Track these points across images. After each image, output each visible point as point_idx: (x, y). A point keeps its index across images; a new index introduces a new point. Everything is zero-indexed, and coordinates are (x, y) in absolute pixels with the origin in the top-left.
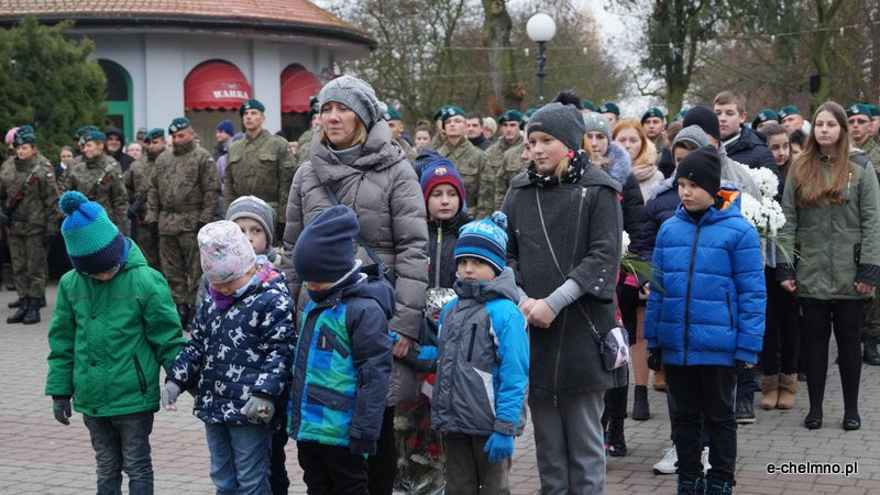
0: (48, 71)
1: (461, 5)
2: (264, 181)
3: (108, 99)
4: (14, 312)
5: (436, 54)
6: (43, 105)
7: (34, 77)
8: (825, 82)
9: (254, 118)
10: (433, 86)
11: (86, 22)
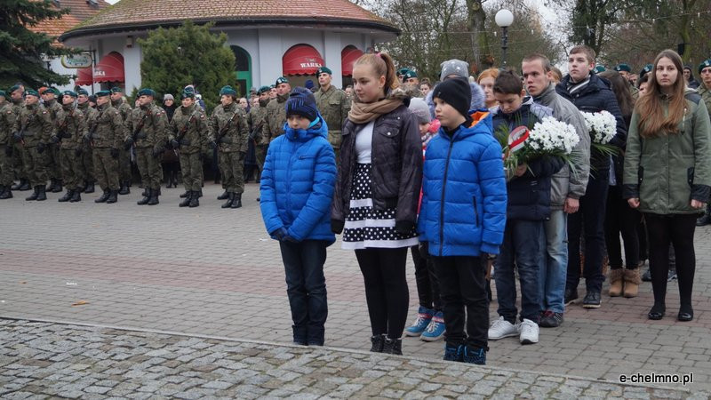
0: (200, 54)
1: (453, 5)
2: (333, 117)
3: (236, 70)
4: (183, 200)
5: (438, 37)
6: (198, 74)
7: (192, 57)
8: (688, 48)
9: (325, 78)
10: (436, 57)
11: (222, 23)
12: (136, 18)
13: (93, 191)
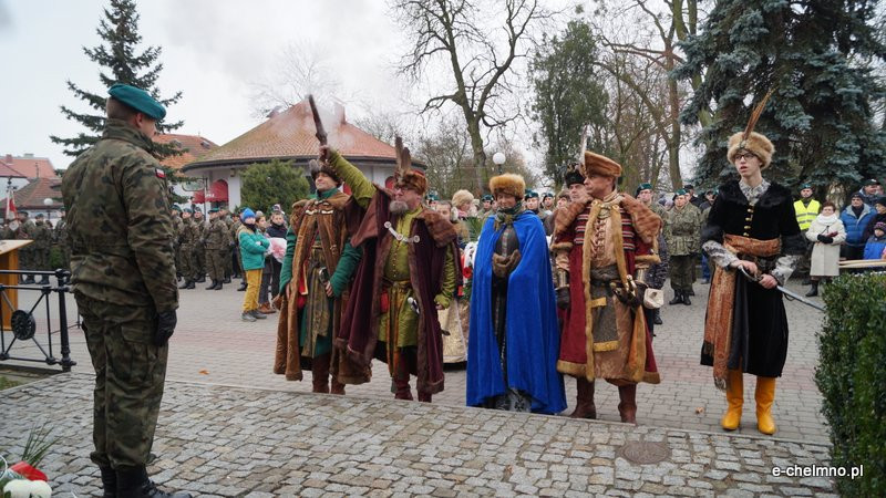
0: (284, 182)
5: (453, 171)
6: (283, 197)
11: (300, 160)
12: (237, 156)
13: (204, 281)
